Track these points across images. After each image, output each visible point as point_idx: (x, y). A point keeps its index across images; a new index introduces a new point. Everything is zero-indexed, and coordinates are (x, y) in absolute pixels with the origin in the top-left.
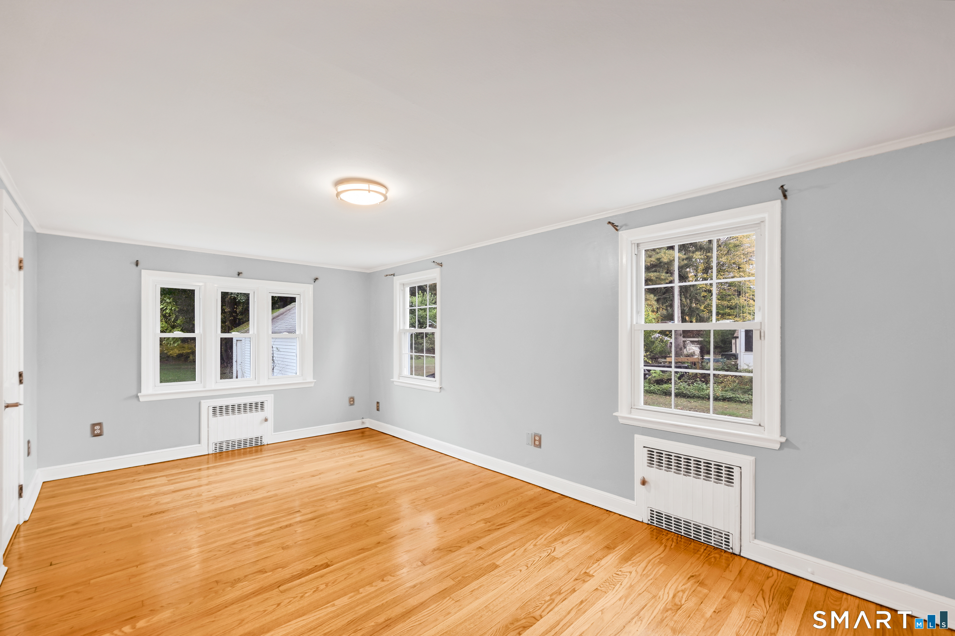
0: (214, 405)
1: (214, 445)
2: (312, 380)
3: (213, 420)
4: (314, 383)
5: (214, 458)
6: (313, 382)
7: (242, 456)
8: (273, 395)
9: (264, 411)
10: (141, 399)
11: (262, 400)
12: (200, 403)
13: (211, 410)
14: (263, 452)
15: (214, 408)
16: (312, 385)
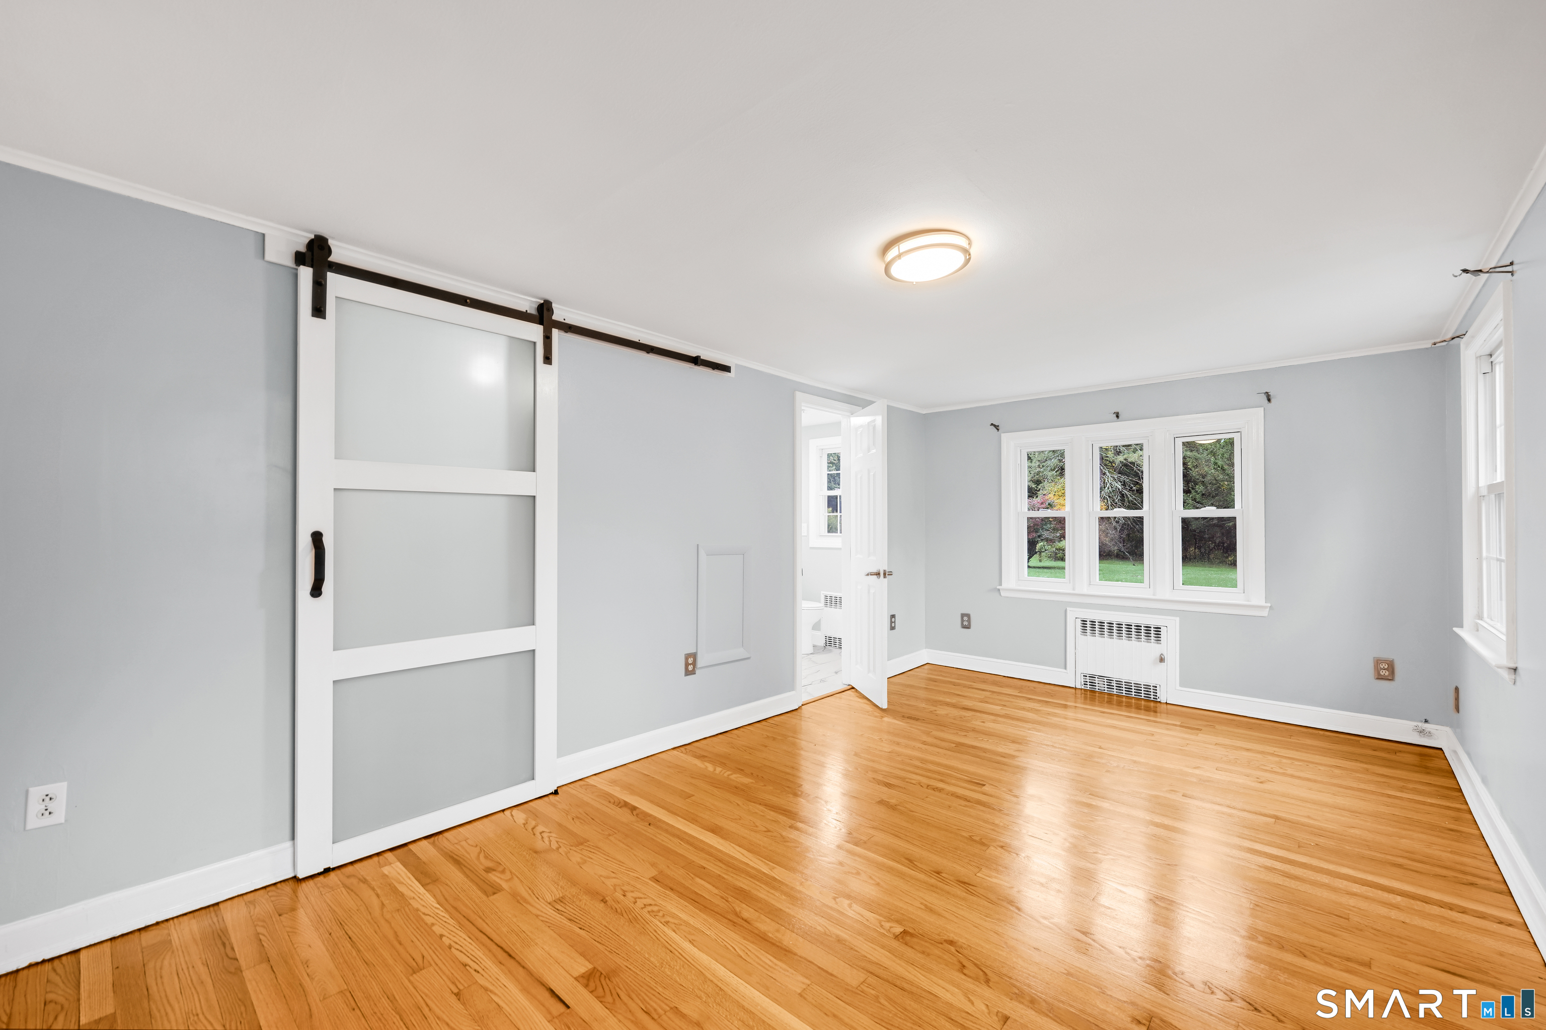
0: (1084, 617)
1: (1083, 677)
2: (1262, 602)
3: (1081, 638)
4: (1268, 610)
5: (1083, 698)
6: (1265, 607)
7: (1124, 708)
8: (1178, 619)
9: (1161, 643)
10: (1003, 594)
11: (1158, 624)
12: (1066, 611)
13: (1079, 623)
14: (1159, 714)
15: (1084, 622)
16: (1265, 613)
